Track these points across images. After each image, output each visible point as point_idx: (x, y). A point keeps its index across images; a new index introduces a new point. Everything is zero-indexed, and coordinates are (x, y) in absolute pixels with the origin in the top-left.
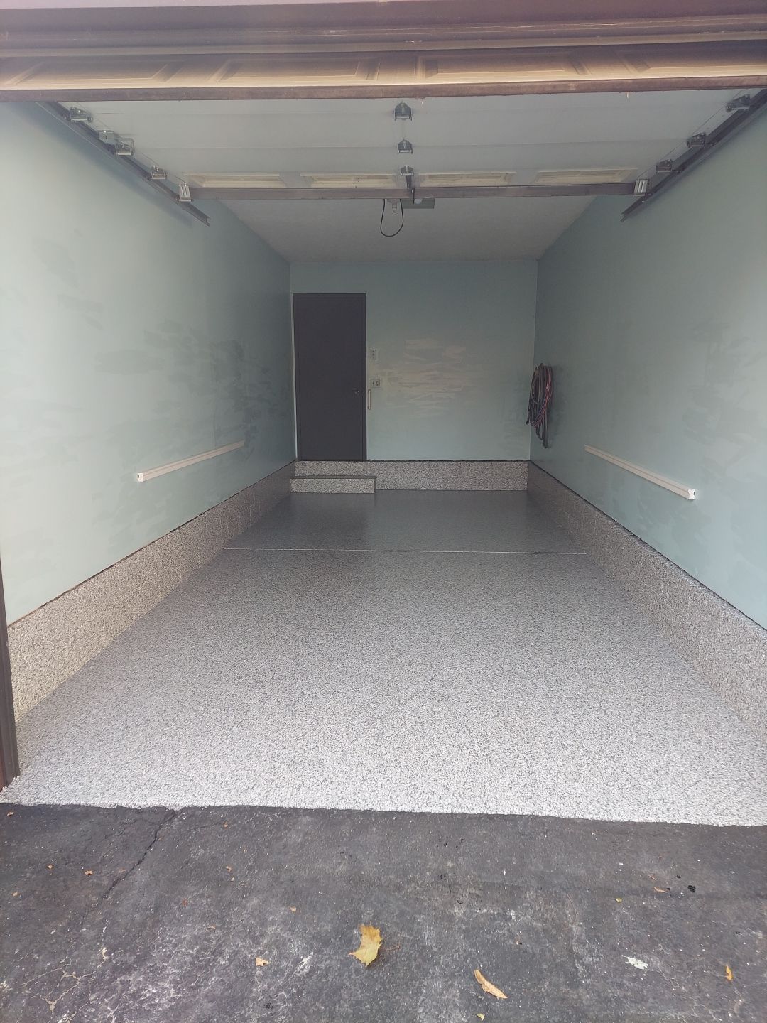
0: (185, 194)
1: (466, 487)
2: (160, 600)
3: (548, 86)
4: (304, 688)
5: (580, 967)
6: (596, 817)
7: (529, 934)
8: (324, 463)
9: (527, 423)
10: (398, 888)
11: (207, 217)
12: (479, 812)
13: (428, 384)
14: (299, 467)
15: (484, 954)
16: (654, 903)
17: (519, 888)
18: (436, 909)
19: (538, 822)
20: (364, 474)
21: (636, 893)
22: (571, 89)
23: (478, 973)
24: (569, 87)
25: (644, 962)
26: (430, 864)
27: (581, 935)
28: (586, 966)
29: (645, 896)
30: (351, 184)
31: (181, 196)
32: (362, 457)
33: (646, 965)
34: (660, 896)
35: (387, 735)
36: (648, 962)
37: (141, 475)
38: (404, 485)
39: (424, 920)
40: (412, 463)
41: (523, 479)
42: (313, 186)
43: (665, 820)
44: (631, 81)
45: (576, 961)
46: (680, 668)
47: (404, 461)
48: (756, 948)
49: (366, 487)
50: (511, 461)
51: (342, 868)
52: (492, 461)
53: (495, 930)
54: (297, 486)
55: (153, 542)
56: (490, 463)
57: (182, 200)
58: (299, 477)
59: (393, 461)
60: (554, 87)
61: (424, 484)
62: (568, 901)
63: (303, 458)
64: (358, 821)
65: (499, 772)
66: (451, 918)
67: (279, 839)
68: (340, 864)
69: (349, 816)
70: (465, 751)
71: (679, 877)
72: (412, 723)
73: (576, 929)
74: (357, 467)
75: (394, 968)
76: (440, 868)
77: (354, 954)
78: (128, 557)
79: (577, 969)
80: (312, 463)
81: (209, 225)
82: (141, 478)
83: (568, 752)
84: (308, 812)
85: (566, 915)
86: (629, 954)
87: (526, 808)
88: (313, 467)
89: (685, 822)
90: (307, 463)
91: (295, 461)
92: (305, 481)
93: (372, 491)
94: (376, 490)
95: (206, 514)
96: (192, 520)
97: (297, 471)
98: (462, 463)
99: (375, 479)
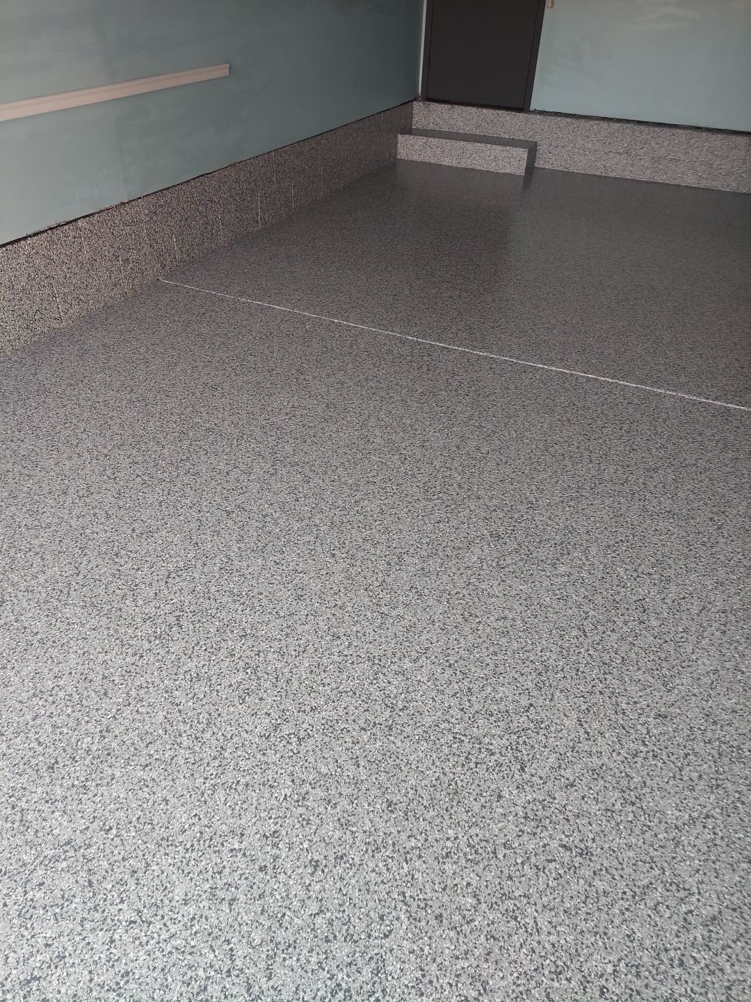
1: (690, 180)
8: (458, 109)
14: (427, 115)
20: (518, 136)
32: (522, 105)
49: (512, 162)
54: (410, 149)
61: (617, 167)
63: (429, 98)
74: (509, 122)
90: (434, 106)
91: (415, 99)
92: (421, 140)
93: (521, 172)
94: (530, 168)
95: (80, 223)
96: (19, 240)
97: (416, 119)
98: (695, 133)
99: (533, 150)
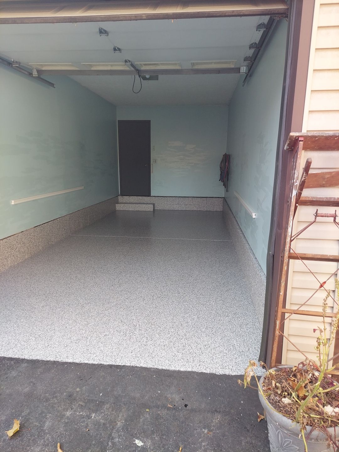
0: (35, 73)
1: (195, 209)
2: (26, 258)
3: (132, 16)
4: (66, 301)
5: (110, 444)
6: (164, 368)
7: (96, 426)
8: (131, 197)
9: (220, 180)
10: (47, 400)
11: (53, 84)
12: (110, 364)
13: (178, 162)
14: (121, 199)
15: (68, 435)
16: (163, 413)
17: (104, 402)
18: (58, 411)
19: (133, 370)
20: (149, 202)
21: (158, 407)
22: (144, 18)
23: (59, 444)
24: (143, 17)
25: (142, 443)
26: (69, 389)
27: (120, 427)
28: (113, 444)
29: (161, 409)
30: (109, 68)
31: (33, 74)
32: (149, 195)
33: (142, 444)
34: (169, 409)
35: (90, 325)
36: (144, 443)
37: (13, 201)
38: (167, 207)
39: (50, 416)
40: (171, 198)
41: (221, 206)
42: (92, 69)
43: (196, 370)
44: (171, 14)
45: (110, 440)
46: (245, 296)
47: (167, 197)
48: (200, 438)
49: (150, 208)
50: (216, 197)
51: (27, 390)
52: (207, 197)
53: (81, 423)
54: (119, 207)
55: (22, 232)
56: (206, 198)
57: (34, 76)
58: (120, 203)
59: (163, 197)
60: (136, 17)
61: (176, 207)
62: (123, 410)
63: (122, 195)
64: (48, 367)
65: (131, 344)
66: (62, 416)
67: (6, 374)
68: (27, 387)
69: (45, 364)
70: (122, 333)
71: (183, 400)
72: (105, 319)
73: (119, 424)
74: (146, 199)
75: (22, 440)
76: (72, 391)
77: (7, 432)
78: (5, 238)
79: (108, 444)
80: (126, 197)
81: (55, 88)
82: (13, 203)
83: (169, 335)
84: (28, 361)
85: (119, 416)
86: (138, 438)
87: (134, 362)
88: (126, 199)
89: (204, 371)
90: (124, 197)
91: (119, 195)
92: (122, 205)
93: (152, 210)
94: (154, 209)
95: (58, 219)
96: (48, 222)
97: (119, 200)
98: (193, 198)
99: (154, 205)
